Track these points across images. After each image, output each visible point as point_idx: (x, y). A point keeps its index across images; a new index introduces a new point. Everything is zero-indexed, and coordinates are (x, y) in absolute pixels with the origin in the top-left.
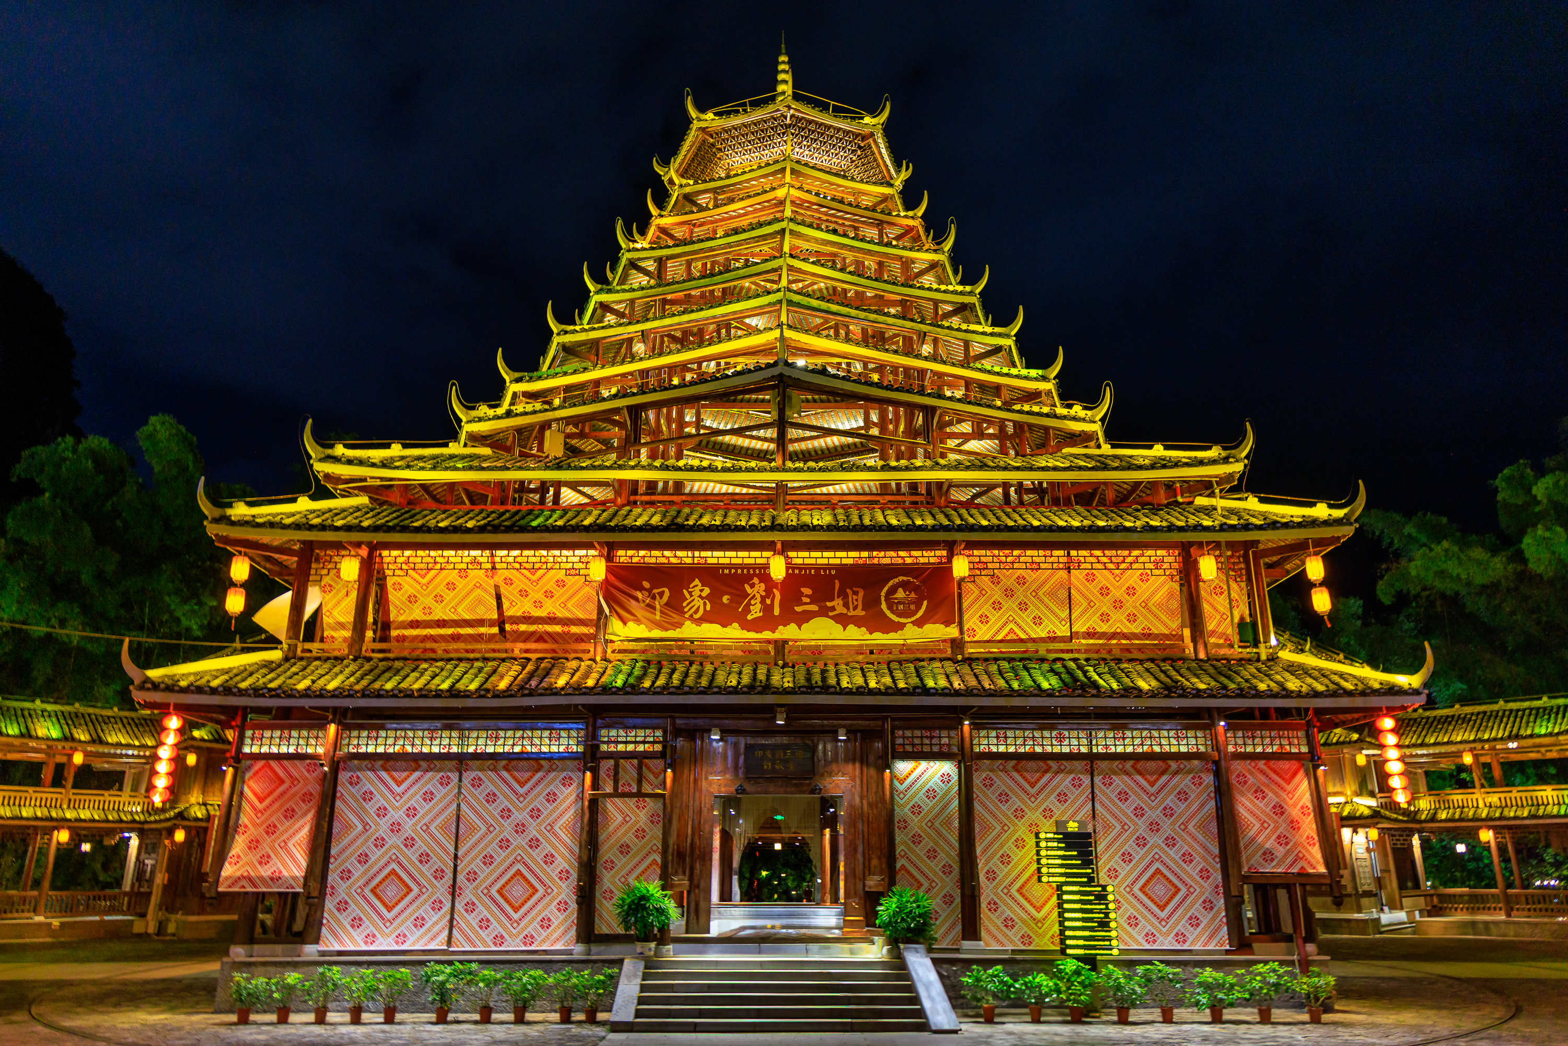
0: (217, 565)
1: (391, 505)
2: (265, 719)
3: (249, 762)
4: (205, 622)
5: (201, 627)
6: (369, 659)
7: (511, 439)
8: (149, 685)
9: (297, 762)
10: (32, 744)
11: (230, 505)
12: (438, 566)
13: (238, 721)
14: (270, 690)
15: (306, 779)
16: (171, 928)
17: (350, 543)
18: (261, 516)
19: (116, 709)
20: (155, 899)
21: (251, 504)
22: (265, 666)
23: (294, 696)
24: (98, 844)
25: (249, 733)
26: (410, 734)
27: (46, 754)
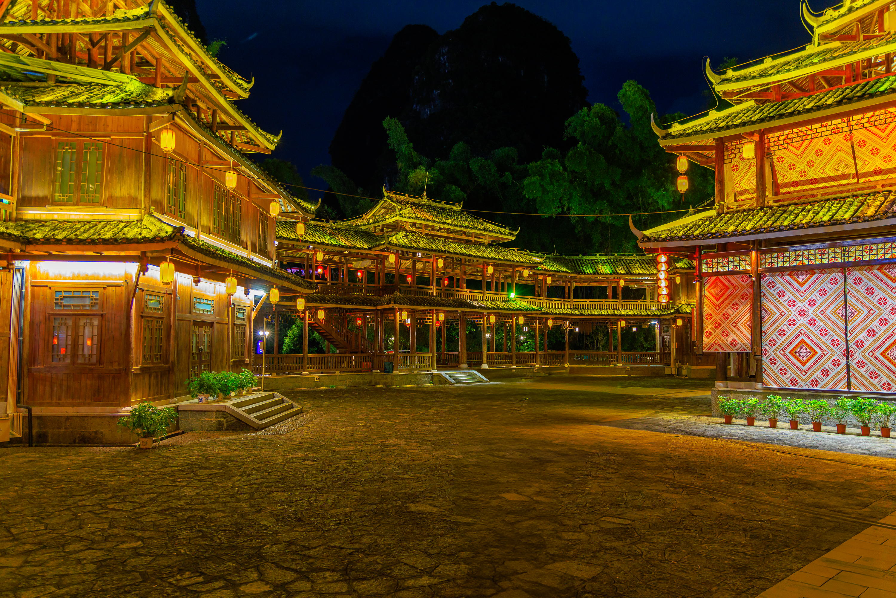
0: (671, 165)
1: (770, 102)
2: (713, 252)
3: (707, 278)
4: (671, 200)
5: (669, 204)
6: (771, 207)
7: (855, 29)
8: (646, 239)
9: (735, 276)
10: (600, 277)
11: (670, 127)
12: (810, 137)
13: (697, 255)
14: (712, 234)
15: (742, 286)
16: (684, 372)
17: (746, 134)
18: (689, 129)
19: (635, 255)
20: (673, 356)
21: (682, 123)
22: (707, 220)
23: (726, 236)
24: (640, 327)
25: (704, 261)
26: (806, 253)
27: (607, 282)
